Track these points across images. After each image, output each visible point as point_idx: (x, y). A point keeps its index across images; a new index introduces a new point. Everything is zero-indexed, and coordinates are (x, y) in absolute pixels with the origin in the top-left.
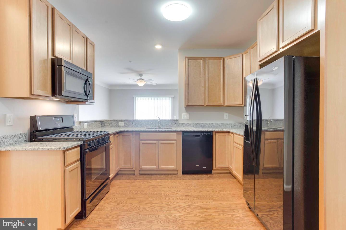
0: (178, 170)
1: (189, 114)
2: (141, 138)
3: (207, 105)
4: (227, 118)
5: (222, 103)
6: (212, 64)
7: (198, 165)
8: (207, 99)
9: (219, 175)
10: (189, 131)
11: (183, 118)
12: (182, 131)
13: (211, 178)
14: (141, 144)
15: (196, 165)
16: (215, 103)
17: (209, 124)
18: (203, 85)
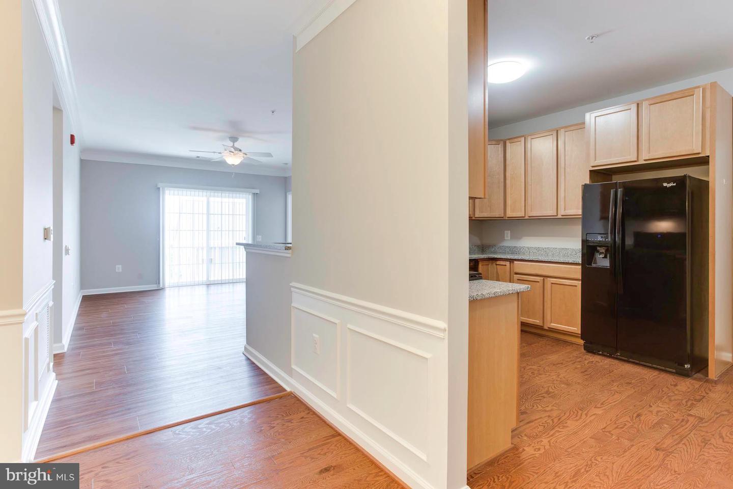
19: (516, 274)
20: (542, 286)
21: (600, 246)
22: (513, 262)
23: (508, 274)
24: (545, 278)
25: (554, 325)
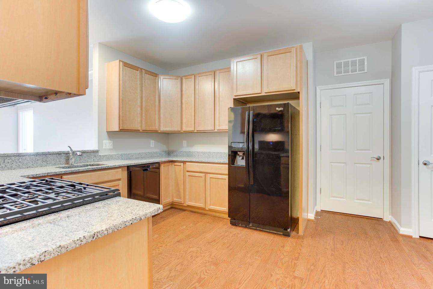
1: (112, 141)
3: (143, 130)
4: (153, 146)
5: (157, 128)
8: (143, 122)
11: (104, 147)
12: (128, 166)
16: (151, 128)
17: (136, 155)
18: (139, 103)
19: (188, 171)
20: (204, 180)
21: (240, 151)
22: (186, 163)
23: (182, 172)
24: (206, 174)
25: (212, 207)
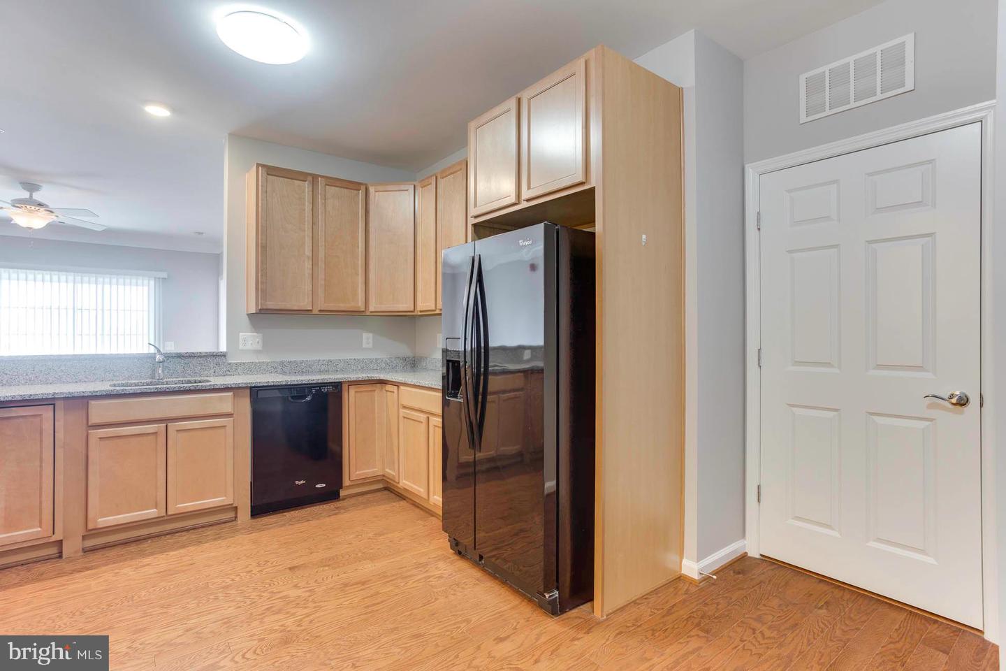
0: (236, 507)
1: (261, 335)
2: (94, 419)
3: (320, 311)
4: (371, 346)
5: (360, 304)
6: (334, 199)
7: (302, 482)
8: (321, 293)
9: (360, 498)
10: (274, 386)
11: (241, 347)
12: (251, 388)
13: (342, 511)
14: (92, 442)
15: (297, 482)
16: (342, 306)
18: (308, 252)
19: (404, 407)
20: (427, 430)
22: (399, 388)
24: (429, 416)
